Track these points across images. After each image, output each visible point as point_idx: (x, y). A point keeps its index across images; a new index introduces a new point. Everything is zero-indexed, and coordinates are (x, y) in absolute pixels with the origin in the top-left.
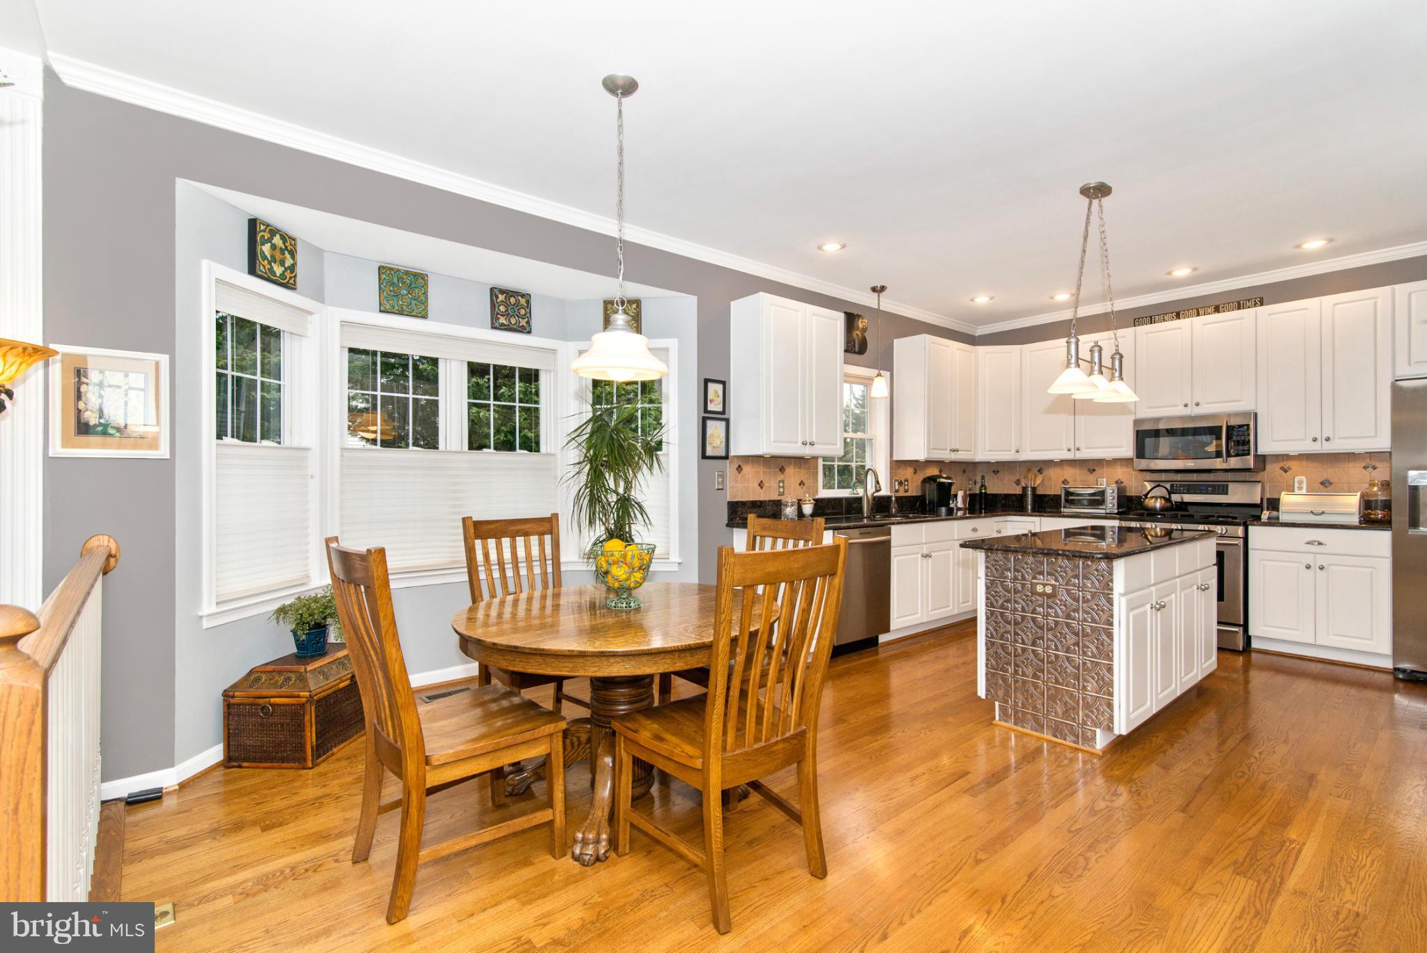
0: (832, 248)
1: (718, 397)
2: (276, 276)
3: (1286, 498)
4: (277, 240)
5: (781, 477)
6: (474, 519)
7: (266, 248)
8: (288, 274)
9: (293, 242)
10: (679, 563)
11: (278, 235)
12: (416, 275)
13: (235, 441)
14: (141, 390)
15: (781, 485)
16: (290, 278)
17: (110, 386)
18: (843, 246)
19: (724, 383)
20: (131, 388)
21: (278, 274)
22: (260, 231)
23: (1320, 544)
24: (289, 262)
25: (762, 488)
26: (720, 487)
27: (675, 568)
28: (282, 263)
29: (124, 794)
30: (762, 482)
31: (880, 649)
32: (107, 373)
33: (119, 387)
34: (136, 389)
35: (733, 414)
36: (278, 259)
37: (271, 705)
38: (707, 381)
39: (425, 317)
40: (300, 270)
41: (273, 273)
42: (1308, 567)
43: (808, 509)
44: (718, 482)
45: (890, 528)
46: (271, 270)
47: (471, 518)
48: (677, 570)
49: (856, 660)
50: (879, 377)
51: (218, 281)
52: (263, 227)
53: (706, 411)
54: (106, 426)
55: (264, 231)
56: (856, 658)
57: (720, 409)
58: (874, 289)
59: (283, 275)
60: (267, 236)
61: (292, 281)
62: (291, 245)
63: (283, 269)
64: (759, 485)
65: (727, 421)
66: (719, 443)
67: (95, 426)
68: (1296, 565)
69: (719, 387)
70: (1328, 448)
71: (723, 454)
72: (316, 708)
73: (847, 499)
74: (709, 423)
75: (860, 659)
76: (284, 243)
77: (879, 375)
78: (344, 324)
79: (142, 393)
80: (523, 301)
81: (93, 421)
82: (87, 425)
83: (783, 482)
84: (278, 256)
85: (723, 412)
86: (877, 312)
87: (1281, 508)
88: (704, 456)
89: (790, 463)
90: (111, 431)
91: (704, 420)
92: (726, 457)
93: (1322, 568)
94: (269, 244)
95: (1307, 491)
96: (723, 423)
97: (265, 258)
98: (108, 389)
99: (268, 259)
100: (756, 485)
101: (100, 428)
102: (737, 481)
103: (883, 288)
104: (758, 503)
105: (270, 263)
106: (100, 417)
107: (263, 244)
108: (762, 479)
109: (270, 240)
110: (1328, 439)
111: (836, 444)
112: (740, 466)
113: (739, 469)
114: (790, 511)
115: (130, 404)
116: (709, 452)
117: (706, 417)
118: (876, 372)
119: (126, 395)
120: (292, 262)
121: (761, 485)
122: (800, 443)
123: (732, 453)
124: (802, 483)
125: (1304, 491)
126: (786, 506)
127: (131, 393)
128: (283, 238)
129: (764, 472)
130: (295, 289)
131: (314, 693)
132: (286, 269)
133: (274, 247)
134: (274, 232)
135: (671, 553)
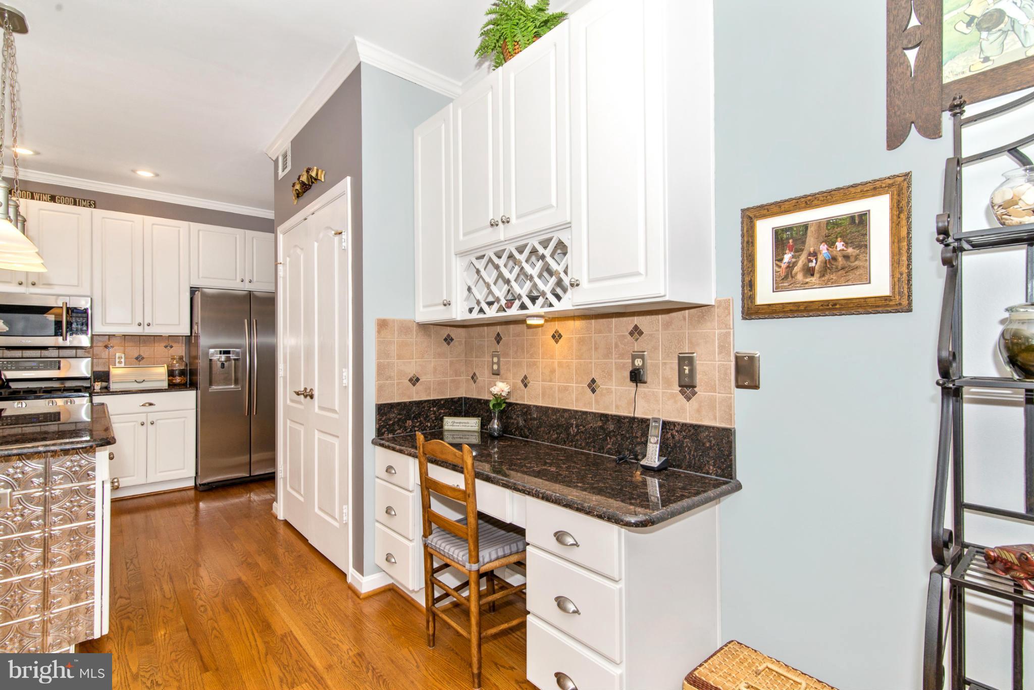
3: (115, 372)
23: (151, 404)
42: (142, 424)
68: (133, 424)
70: (148, 331)
87: (112, 379)
93: (152, 424)
95: (125, 365)
110: (149, 325)
125: (123, 365)
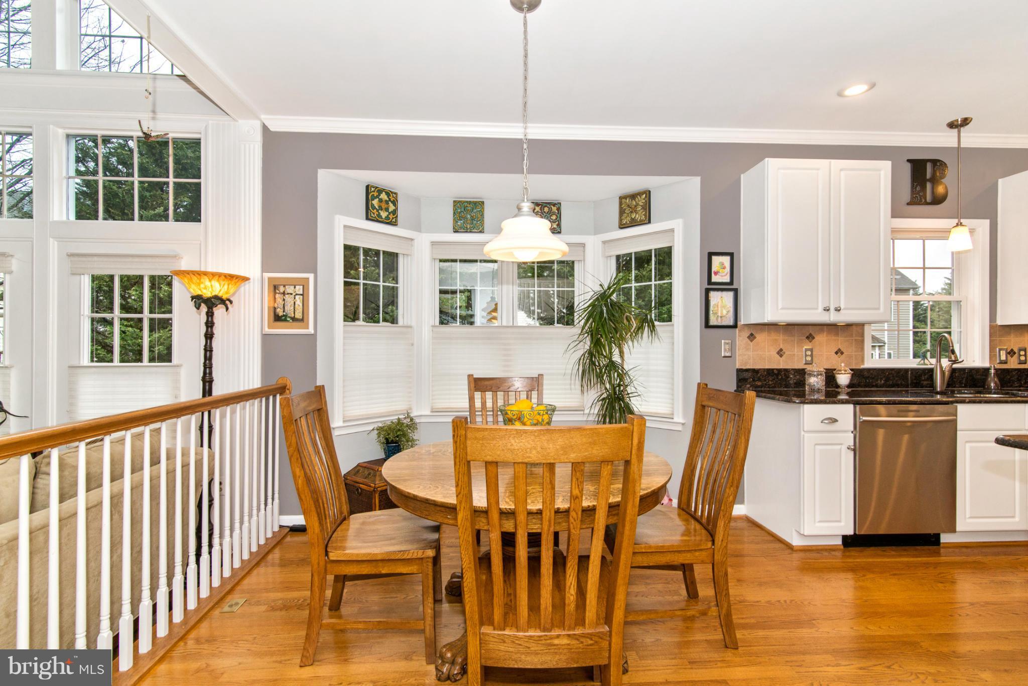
0: (856, 90)
1: (724, 268)
2: (382, 218)
4: (384, 196)
5: (808, 345)
6: (475, 377)
7: (375, 202)
8: (391, 216)
9: (395, 195)
10: (683, 424)
11: (384, 193)
12: (475, 203)
13: (365, 323)
14: (301, 295)
15: (809, 353)
16: (393, 218)
17: (288, 294)
18: (873, 86)
19: (731, 255)
20: (297, 294)
21: (384, 217)
22: (371, 192)
24: (392, 208)
25: (781, 356)
26: (728, 354)
27: (679, 428)
28: (387, 210)
29: (291, 524)
30: (781, 350)
31: (942, 551)
32: (287, 287)
33: (291, 294)
34: (299, 295)
35: (742, 284)
36: (383, 207)
37: (361, 489)
38: (710, 255)
39: (482, 232)
40: (400, 213)
41: (381, 217)
43: (843, 379)
44: (725, 350)
45: (957, 406)
46: (379, 215)
47: (473, 375)
48: (680, 429)
49: (893, 556)
50: (960, 228)
51: (345, 227)
52: (373, 189)
53: (710, 282)
54: (286, 316)
55: (374, 191)
56: (893, 553)
57: (727, 279)
58: (951, 125)
59: (387, 217)
60: (376, 194)
61: (394, 220)
62: (393, 197)
63: (387, 213)
65: (736, 291)
66: (725, 312)
67: (282, 316)
69: (726, 260)
71: (731, 323)
72: (379, 495)
73: (913, 370)
74: (712, 294)
75: (900, 556)
76: (388, 197)
77: (959, 224)
78: (433, 244)
79: (302, 297)
80: (554, 209)
81: (281, 314)
82: (278, 316)
83: (811, 350)
84: (384, 206)
85: (731, 283)
86: (959, 150)
88: (707, 325)
89: (822, 331)
90: (288, 319)
91: (707, 291)
92: (735, 326)
94: (377, 199)
96: (731, 294)
97: (374, 208)
98: (286, 296)
99: (376, 209)
100: (774, 353)
101: (283, 318)
102: (748, 350)
103: (966, 122)
104: (775, 372)
105: (378, 211)
106: (284, 312)
107: (373, 200)
108: (781, 347)
109: (378, 197)
111: (878, 309)
112: (752, 335)
113: (752, 337)
114: (817, 381)
115: (296, 303)
116: (713, 321)
117: (710, 287)
118: (955, 221)
119: (295, 298)
120: (394, 208)
121: (780, 353)
122: (820, 309)
123: (742, 321)
124: (839, 352)
126: (811, 375)
127: (297, 297)
128: (388, 194)
129: (784, 340)
130: (397, 225)
131: (377, 486)
132: (390, 213)
133: (381, 201)
134: (380, 191)
135: (675, 413)
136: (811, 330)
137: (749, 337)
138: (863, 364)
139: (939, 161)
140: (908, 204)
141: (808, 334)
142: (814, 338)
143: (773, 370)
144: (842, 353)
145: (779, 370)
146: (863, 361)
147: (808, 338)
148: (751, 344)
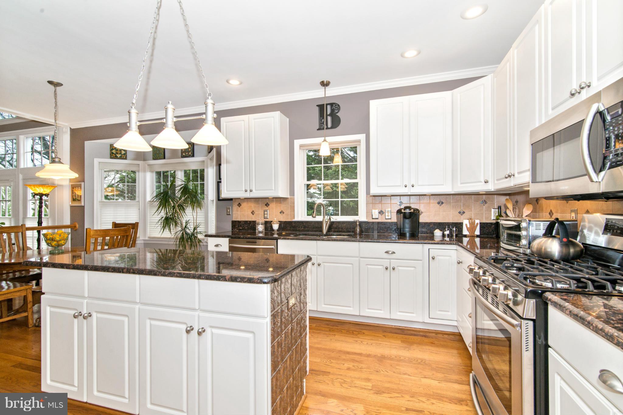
5: (266, 208)
15: (266, 213)
25: (253, 214)
26: (229, 214)
30: (253, 211)
41: (117, 157)
43: (276, 227)
44: (228, 211)
53: (220, 178)
58: (322, 85)
59: (121, 157)
61: (124, 158)
63: (121, 155)
64: (252, 213)
74: (220, 184)
83: (267, 211)
88: (218, 199)
89: (273, 201)
91: (218, 183)
92: (232, 199)
100: (250, 213)
102: (238, 211)
103: (328, 83)
108: (253, 209)
112: (240, 204)
114: (260, 228)
116: (222, 197)
117: (219, 181)
121: (253, 213)
126: (259, 224)
129: (255, 206)
136: (267, 201)
137: (238, 205)
138: (294, 219)
139: (334, 103)
140: (318, 130)
141: (266, 203)
142: (269, 205)
143: (247, 221)
144: (283, 213)
145: (250, 222)
146: (294, 218)
147: (266, 205)
148: (239, 208)
